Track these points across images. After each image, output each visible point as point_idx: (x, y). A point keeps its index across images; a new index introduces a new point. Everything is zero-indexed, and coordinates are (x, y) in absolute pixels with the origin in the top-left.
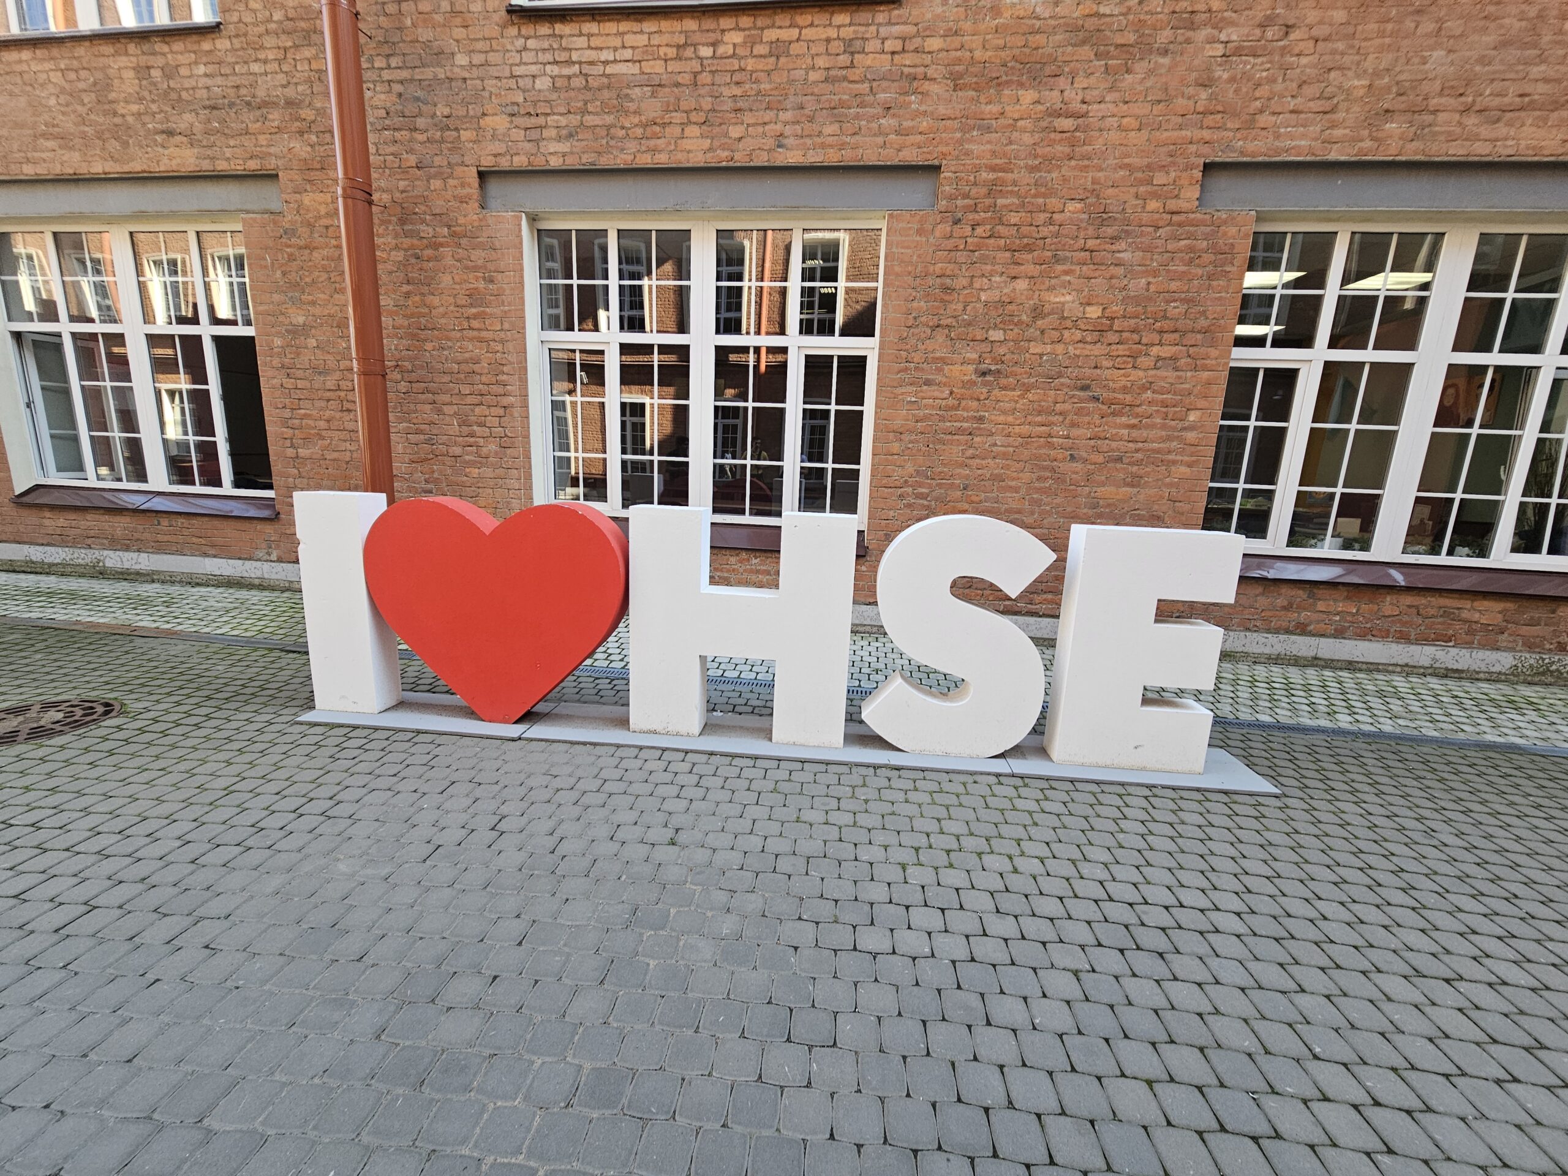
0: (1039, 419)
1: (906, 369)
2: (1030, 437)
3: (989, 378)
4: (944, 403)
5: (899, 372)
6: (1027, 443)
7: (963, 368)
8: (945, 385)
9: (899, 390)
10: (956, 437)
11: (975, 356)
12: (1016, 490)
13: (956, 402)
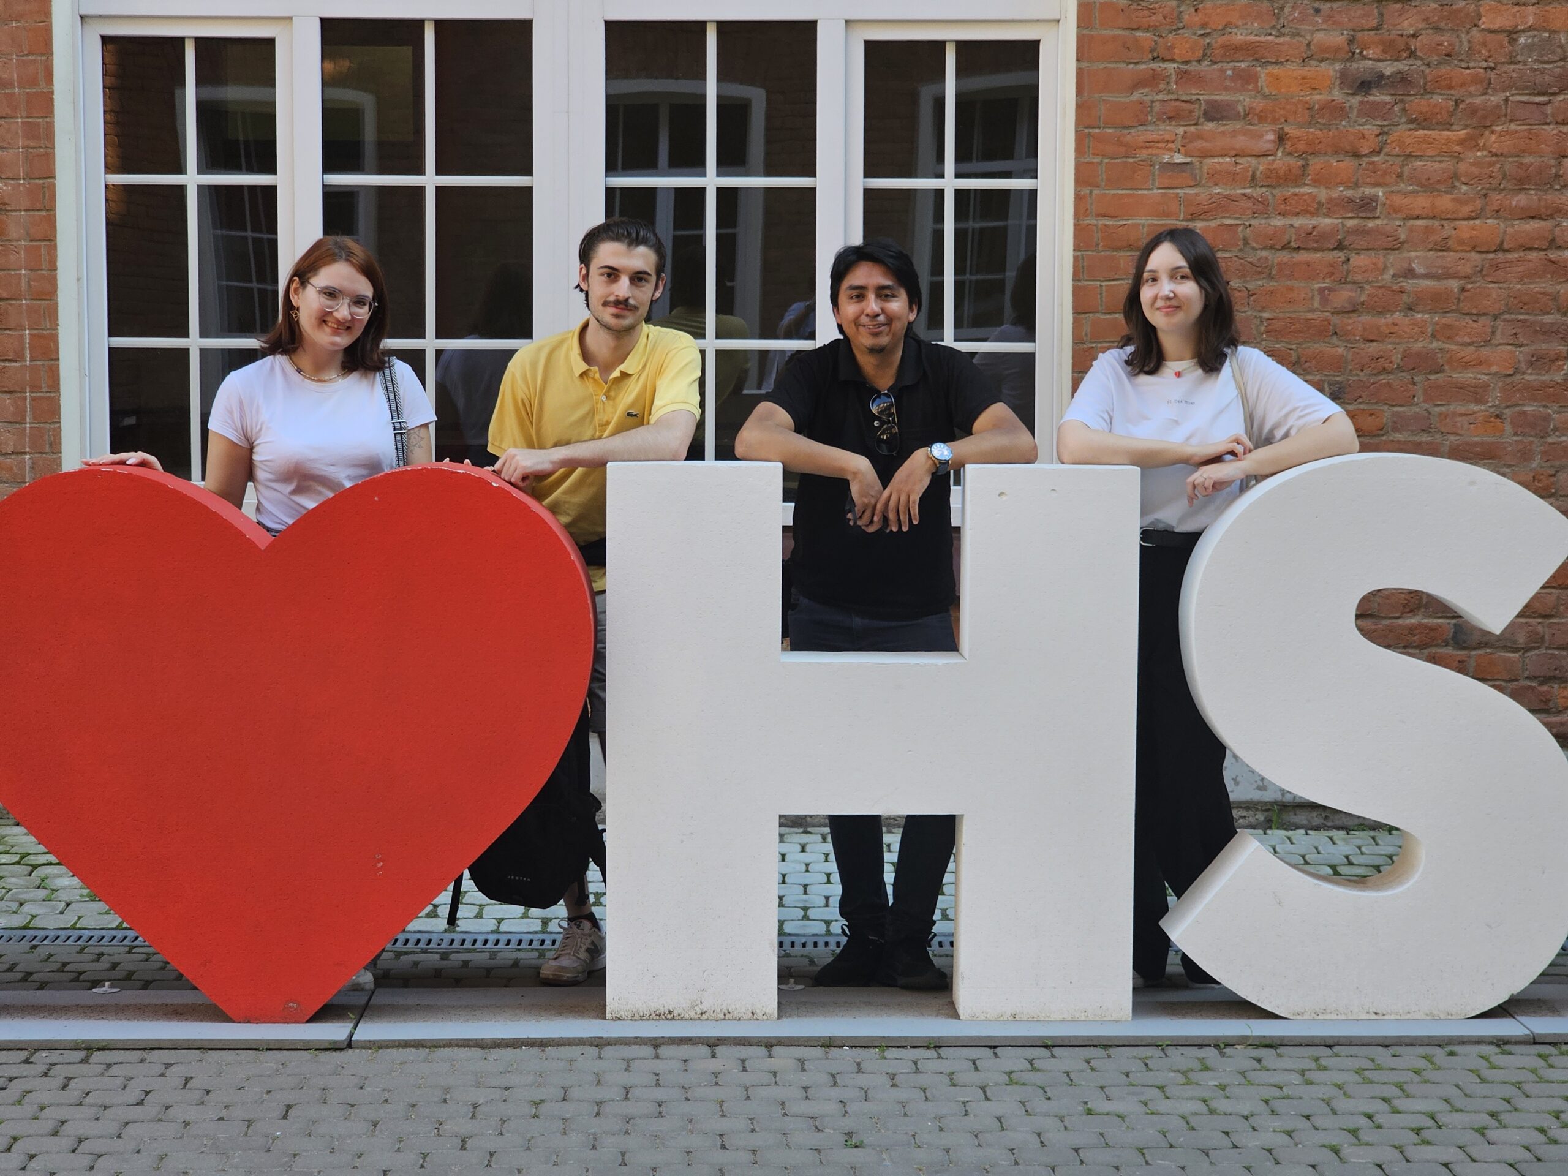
0: (1520, 200)
1: (1152, 80)
2: (1500, 248)
3: (1379, 97)
4: (1262, 166)
5: (1135, 87)
6: (1496, 267)
7: (1306, 71)
8: (1262, 118)
9: (1139, 135)
10: (1303, 256)
11: (1338, 39)
12: (1477, 393)
13: (1295, 163)
